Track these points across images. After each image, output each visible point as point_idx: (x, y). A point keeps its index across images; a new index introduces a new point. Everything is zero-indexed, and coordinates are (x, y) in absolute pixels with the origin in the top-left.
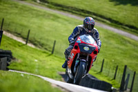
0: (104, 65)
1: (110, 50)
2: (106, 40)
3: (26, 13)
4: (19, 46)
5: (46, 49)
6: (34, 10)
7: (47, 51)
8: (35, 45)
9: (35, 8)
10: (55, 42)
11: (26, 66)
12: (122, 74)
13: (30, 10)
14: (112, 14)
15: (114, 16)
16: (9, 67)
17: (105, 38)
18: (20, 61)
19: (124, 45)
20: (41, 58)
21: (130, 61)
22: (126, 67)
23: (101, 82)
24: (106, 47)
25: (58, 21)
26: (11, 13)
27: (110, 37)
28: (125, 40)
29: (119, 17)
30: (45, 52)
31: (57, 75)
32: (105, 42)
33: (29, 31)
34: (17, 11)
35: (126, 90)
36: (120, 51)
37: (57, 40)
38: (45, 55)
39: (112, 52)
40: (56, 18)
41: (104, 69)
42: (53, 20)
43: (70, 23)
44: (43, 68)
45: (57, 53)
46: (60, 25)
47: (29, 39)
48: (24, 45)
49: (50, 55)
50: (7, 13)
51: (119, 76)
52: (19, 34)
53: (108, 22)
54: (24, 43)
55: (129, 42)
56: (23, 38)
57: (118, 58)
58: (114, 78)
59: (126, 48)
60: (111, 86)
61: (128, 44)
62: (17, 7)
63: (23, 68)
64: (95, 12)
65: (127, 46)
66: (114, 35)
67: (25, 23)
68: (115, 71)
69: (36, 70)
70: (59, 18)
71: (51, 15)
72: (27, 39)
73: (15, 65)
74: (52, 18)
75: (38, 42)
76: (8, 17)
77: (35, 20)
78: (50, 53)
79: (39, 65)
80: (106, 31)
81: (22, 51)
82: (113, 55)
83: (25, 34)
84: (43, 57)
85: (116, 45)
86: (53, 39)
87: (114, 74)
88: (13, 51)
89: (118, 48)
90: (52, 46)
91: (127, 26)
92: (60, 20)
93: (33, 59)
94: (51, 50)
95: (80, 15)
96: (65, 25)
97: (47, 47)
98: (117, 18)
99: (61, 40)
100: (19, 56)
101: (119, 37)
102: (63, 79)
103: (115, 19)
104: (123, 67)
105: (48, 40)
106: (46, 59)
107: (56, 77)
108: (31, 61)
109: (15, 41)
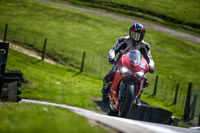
0: (158, 84)
1: (165, 62)
2: (158, 47)
3: (40, 14)
4: (33, 63)
5: (71, 65)
6: (52, 9)
7: (73, 69)
8: (55, 60)
9: (53, 7)
10: (84, 53)
11: (44, 92)
12: (186, 95)
13: (46, 9)
14: (166, 8)
15: (169, 11)
16: (20, 96)
17: (157, 44)
18: (35, 84)
19: (186, 52)
20: (65, 79)
21: (196, 76)
22: (190, 85)
23: (155, 109)
24: (160, 57)
25: (87, 24)
26: (17, 16)
27: (164, 42)
28: (187, 46)
29: (176, 12)
30: (70, 70)
31: (90, 102)
32: (158, 51)
33: (46, 40)
34: (25, 12)
35: (192, 118)
36: (181, 62)
37: (87, 52)
38: (70, 74)
39: (169, 65)
40: (83, 19)
41: (158, 89)
42: (79, 22)
43: (104, 25)
44: (70, 93)
45: (89, 70)
46: (90, 29)
47: (46, 52)
48: (39, 61)
49: (78, 74)
50: (12, 15)
51: (182, 99)
52: (31, 46)
53: (160, 20)
54: (40, 58)
55: (194, 49)
56: (37, 51)
57: (178, 73)
58: (175, 103)
59: (189, 57)
60: (171, 114)
61: (192, 52)
62: (25, 7)
63: (40, 96)
64: (141, 7)
65: (191, 54)
66: (170, 39)
67: (39, 29)
68: (174, 92)
69: (60, 97)
70: (88, 18)
71: (77, 15)
72: (43, 53)
73: (28, 92)
74: (77, 19)
75: (60, 56)
76: (14, 21)
77: (54, 24)
78: (78, 71)
79: (63, 90)
80: (159, 34)
81: (37, 70)
82: (170, 68)
83: (40, 45)
84: (69, 77)
85: (175, 54)
86: (82, 50)
87: (174, 96)
88: (24, 71)
89: (178, 58)
90: (80, 60)
91: (188, 24)
92: (90, 21)
93: (53, 82)
94: (80, 66)
95: (119, 12)
96: (98, 28)
97: (73, 63)
98: (172, 13)
99: (93, 52)
100: (32, 78)
101: (178, 41)
102: (99, 108)
103: (170, 16)
104: (187, 86)
105: (73, 52)
106: (73, 79)
107: (89, 106)
108: (51, 85)
109: (26, 56)
